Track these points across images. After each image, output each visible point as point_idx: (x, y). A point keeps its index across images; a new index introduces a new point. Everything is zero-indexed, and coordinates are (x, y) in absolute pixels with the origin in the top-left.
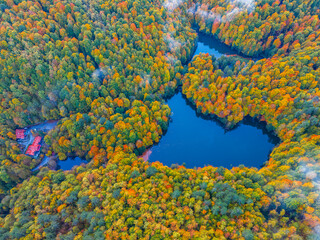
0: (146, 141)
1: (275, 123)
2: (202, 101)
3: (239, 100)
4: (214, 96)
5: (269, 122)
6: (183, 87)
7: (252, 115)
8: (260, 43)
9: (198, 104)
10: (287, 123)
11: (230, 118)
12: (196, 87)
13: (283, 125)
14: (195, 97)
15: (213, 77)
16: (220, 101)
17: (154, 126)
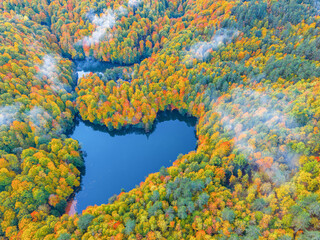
0: (62, 191)
1: (185, 106)
2: (109, 116)
3: (144, 99)
4: (118, 106)
5: (179, 108)
6: (81, 114)
7: (162, 109)
8: (135, 49)
9: (106, 122)
10: (194, 100)
11: (145, 120)
12: (95, 106)
13: (192, 103)
14: (99, 117)
15: (107, 89)
16: (126, 108)
17: (63, 168)
